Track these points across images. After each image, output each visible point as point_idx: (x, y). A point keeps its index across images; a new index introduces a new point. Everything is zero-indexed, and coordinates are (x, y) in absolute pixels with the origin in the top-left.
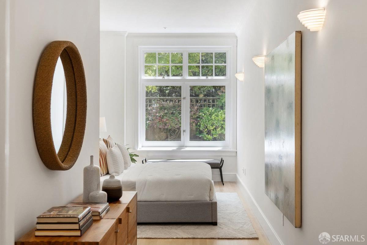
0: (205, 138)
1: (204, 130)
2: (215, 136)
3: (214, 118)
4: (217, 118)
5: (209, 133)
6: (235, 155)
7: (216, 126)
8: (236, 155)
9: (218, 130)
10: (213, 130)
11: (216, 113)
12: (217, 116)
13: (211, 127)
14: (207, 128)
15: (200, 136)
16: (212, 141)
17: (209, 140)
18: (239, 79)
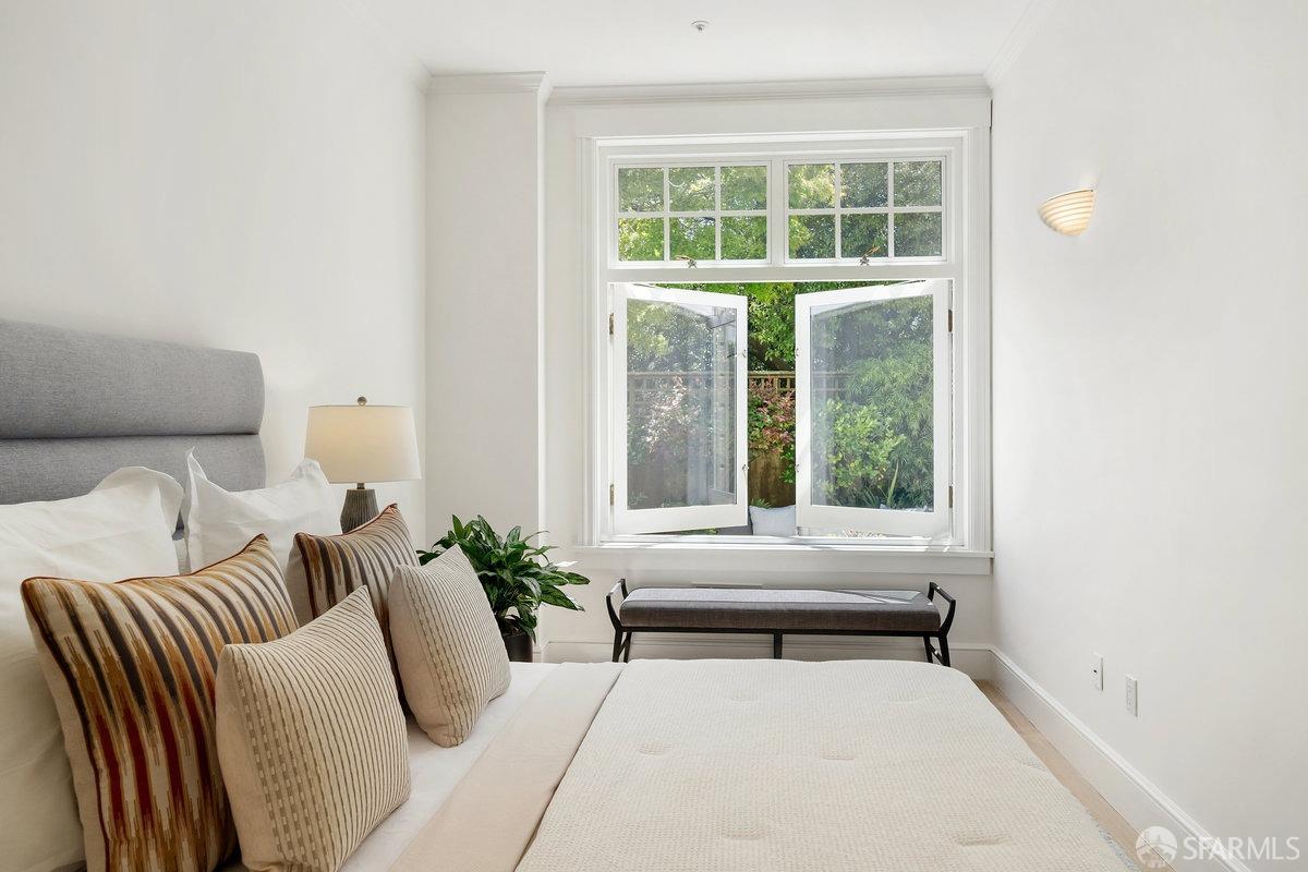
3: (839, 429)
4: (849, 430)
6: (988, 573)
7: (848, 455)
8: (992, 571)
9: (852, 465)
11: (848, 416)
12: (851, 423)
18: (1061, 227)
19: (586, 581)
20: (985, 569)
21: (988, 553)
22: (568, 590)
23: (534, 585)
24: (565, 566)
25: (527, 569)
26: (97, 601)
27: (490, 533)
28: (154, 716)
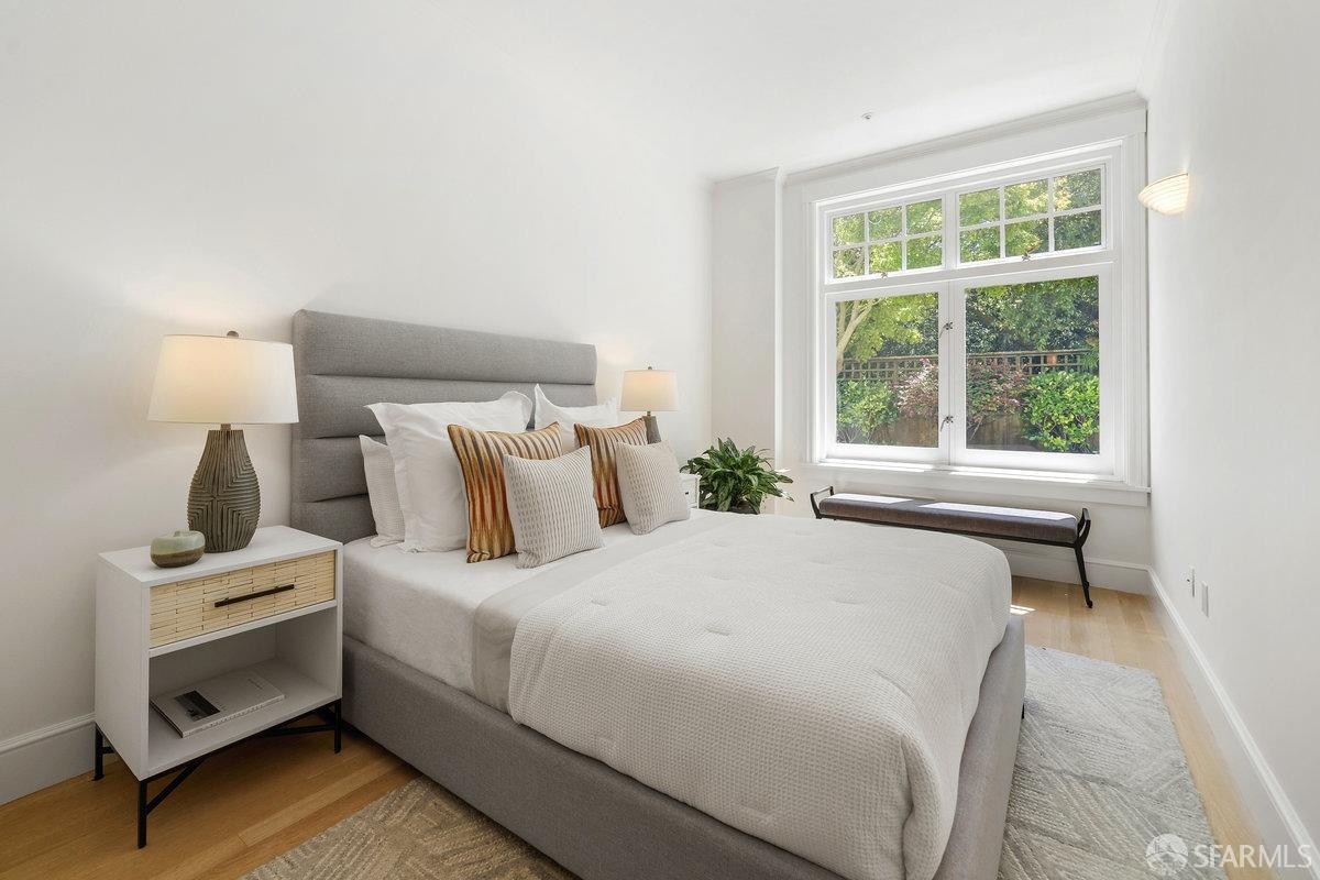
0: (1045, 444)
1: (1042, 424)
2: (1075, 441)
3: (1070, 395)
4: (1080, 396)
5: (1057, 431)
6: (1146, 505)
7: (1079, 417)
8: (1150, 505)
9: (1085, 424)
10: (1070, 425)
11: (1078, 384)
12: (1082, 390)
13: (1062, 417)
14: (1050, 419)
15: (1032, 438)
16: (1067, 451)
17: (1057, 450)
18: (1159, 209)
19: (792, 482)
20: (1143, 501)
21: (1145, 488)
22: (779, 485)
23: (754, 480)
24: (781, 471)
25: (753, 471)
26: (472, 436)
27: (734, 448)
28: (487, 483)
